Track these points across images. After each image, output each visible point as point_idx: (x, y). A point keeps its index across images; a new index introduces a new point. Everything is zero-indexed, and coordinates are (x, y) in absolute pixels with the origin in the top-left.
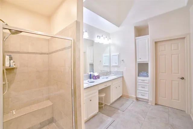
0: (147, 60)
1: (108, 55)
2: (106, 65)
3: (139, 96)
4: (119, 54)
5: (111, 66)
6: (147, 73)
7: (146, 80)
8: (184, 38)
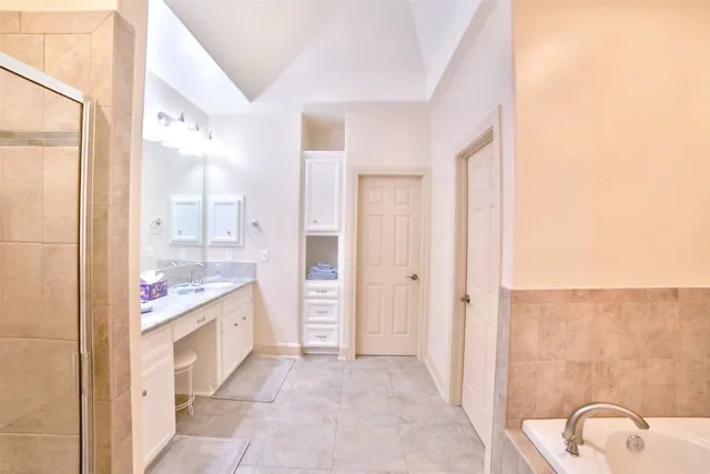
0: (335, 227)
1: (198, 198)
4: (242, 201)
5: (209, 243)
6: (334, 266)
7: (332, 289)
8: (420, 177)
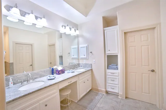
0: (116, 52)
1: (77, 46)
2: (74, 57)
3: (109, 89)
4: (87, 46)
5: (80, 58)
6: (117, 65)
7: (116, 73)
8: (154, 28)
